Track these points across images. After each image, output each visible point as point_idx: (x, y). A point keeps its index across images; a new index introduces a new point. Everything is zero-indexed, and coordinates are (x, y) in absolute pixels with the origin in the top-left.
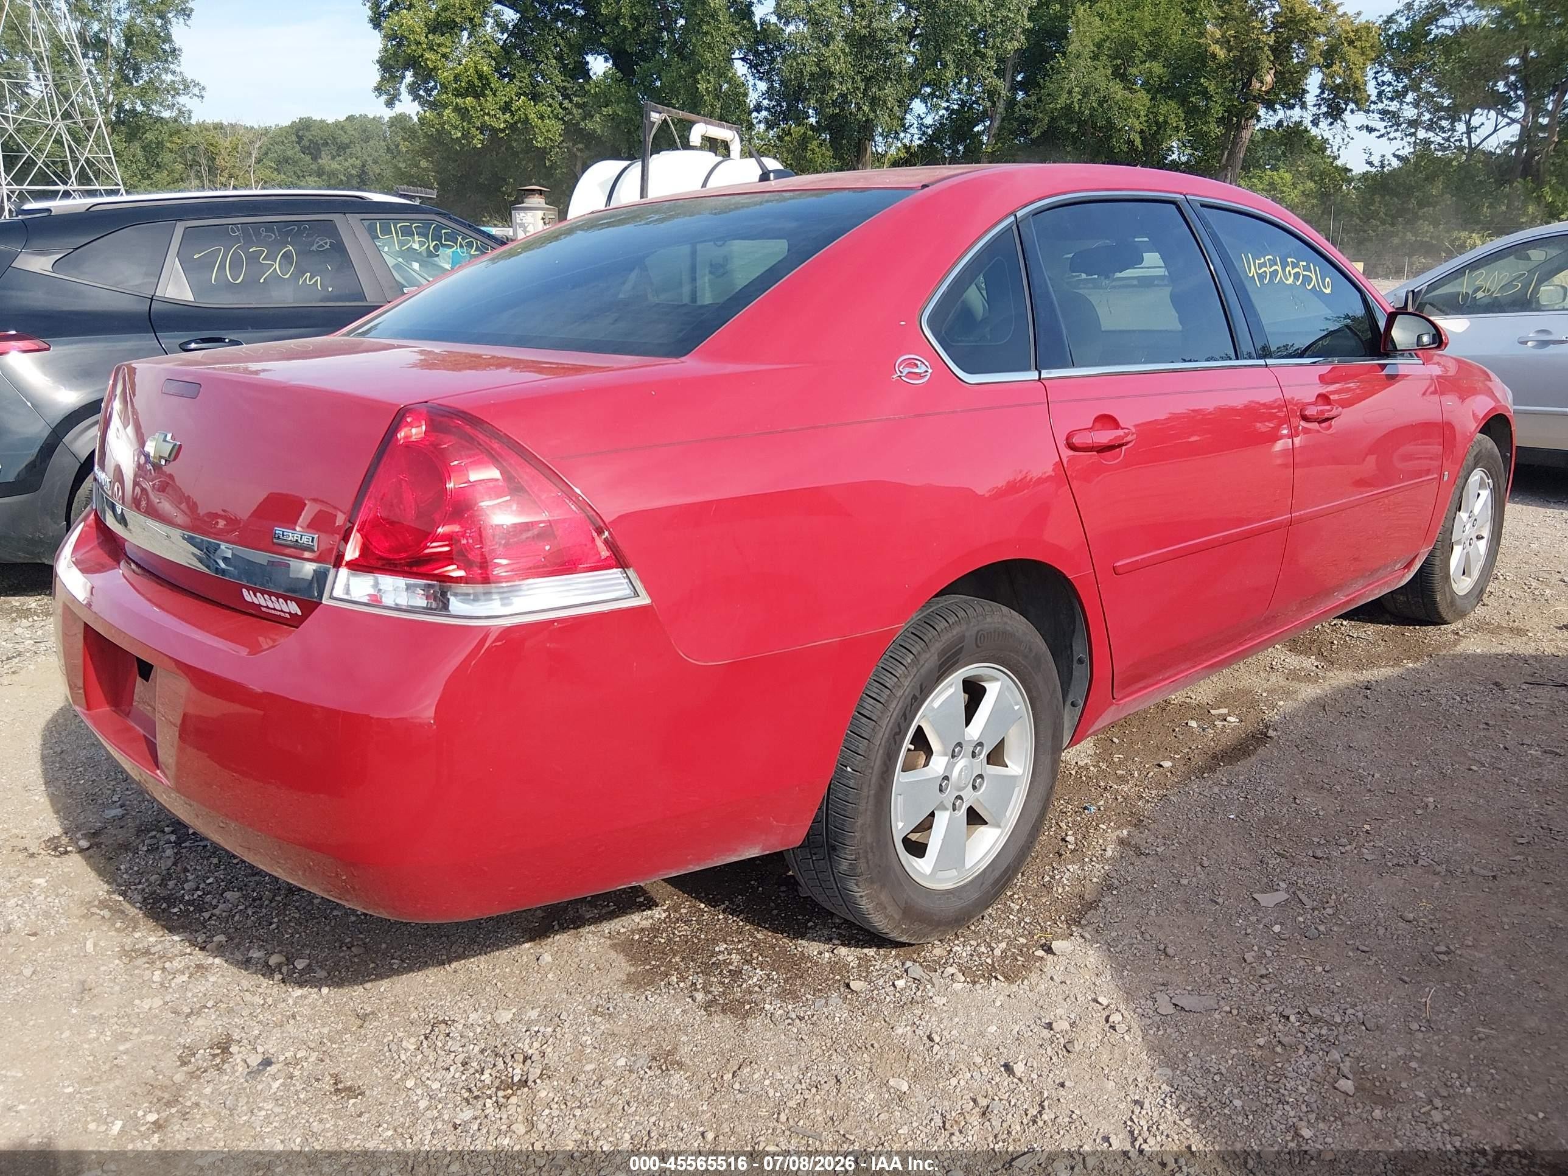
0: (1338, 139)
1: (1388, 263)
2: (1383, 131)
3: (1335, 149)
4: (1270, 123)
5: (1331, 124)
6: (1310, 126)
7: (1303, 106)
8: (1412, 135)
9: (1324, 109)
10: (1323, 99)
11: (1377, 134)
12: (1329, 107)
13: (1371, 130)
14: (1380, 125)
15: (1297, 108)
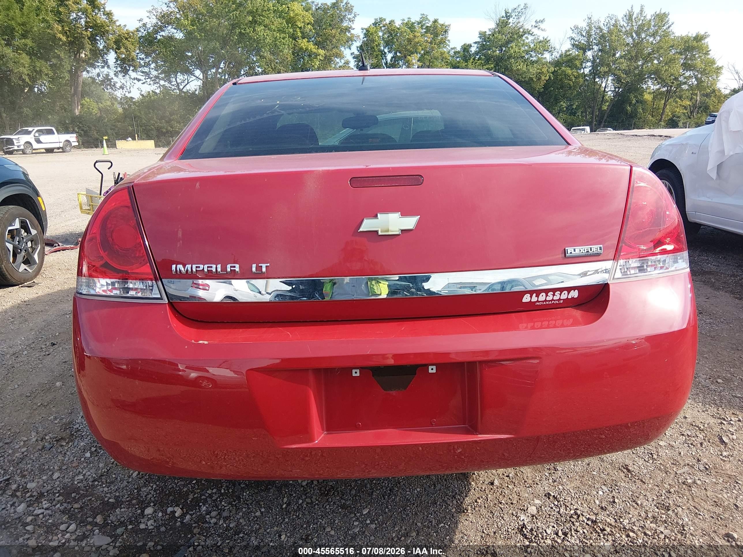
0: (128, 84)
1: (163, 140)
2: (144, 81)
3: (128, 88)
4: (93, 74)
5: (124, 76)
6: (113, 76)
7: (108, 67)
8: (158, 83)
9: (119, 69)
10: (118, 64)
11: (142, 82)
12: (121, 68)
13: (139, 80)
14: (143, 78)
15: (106, 68)
